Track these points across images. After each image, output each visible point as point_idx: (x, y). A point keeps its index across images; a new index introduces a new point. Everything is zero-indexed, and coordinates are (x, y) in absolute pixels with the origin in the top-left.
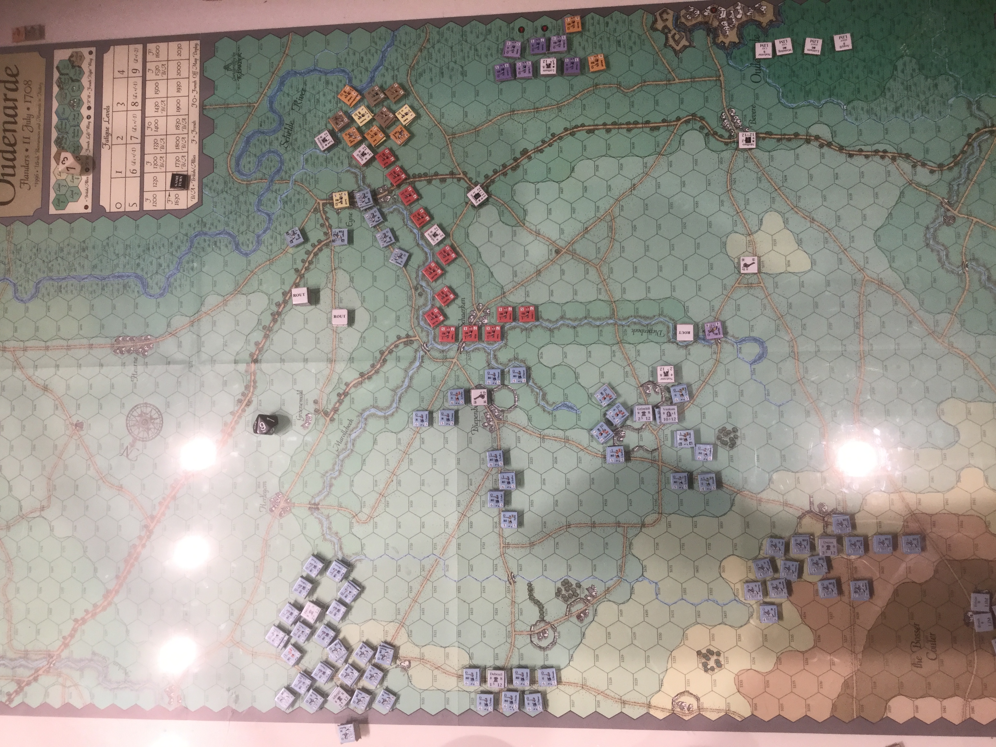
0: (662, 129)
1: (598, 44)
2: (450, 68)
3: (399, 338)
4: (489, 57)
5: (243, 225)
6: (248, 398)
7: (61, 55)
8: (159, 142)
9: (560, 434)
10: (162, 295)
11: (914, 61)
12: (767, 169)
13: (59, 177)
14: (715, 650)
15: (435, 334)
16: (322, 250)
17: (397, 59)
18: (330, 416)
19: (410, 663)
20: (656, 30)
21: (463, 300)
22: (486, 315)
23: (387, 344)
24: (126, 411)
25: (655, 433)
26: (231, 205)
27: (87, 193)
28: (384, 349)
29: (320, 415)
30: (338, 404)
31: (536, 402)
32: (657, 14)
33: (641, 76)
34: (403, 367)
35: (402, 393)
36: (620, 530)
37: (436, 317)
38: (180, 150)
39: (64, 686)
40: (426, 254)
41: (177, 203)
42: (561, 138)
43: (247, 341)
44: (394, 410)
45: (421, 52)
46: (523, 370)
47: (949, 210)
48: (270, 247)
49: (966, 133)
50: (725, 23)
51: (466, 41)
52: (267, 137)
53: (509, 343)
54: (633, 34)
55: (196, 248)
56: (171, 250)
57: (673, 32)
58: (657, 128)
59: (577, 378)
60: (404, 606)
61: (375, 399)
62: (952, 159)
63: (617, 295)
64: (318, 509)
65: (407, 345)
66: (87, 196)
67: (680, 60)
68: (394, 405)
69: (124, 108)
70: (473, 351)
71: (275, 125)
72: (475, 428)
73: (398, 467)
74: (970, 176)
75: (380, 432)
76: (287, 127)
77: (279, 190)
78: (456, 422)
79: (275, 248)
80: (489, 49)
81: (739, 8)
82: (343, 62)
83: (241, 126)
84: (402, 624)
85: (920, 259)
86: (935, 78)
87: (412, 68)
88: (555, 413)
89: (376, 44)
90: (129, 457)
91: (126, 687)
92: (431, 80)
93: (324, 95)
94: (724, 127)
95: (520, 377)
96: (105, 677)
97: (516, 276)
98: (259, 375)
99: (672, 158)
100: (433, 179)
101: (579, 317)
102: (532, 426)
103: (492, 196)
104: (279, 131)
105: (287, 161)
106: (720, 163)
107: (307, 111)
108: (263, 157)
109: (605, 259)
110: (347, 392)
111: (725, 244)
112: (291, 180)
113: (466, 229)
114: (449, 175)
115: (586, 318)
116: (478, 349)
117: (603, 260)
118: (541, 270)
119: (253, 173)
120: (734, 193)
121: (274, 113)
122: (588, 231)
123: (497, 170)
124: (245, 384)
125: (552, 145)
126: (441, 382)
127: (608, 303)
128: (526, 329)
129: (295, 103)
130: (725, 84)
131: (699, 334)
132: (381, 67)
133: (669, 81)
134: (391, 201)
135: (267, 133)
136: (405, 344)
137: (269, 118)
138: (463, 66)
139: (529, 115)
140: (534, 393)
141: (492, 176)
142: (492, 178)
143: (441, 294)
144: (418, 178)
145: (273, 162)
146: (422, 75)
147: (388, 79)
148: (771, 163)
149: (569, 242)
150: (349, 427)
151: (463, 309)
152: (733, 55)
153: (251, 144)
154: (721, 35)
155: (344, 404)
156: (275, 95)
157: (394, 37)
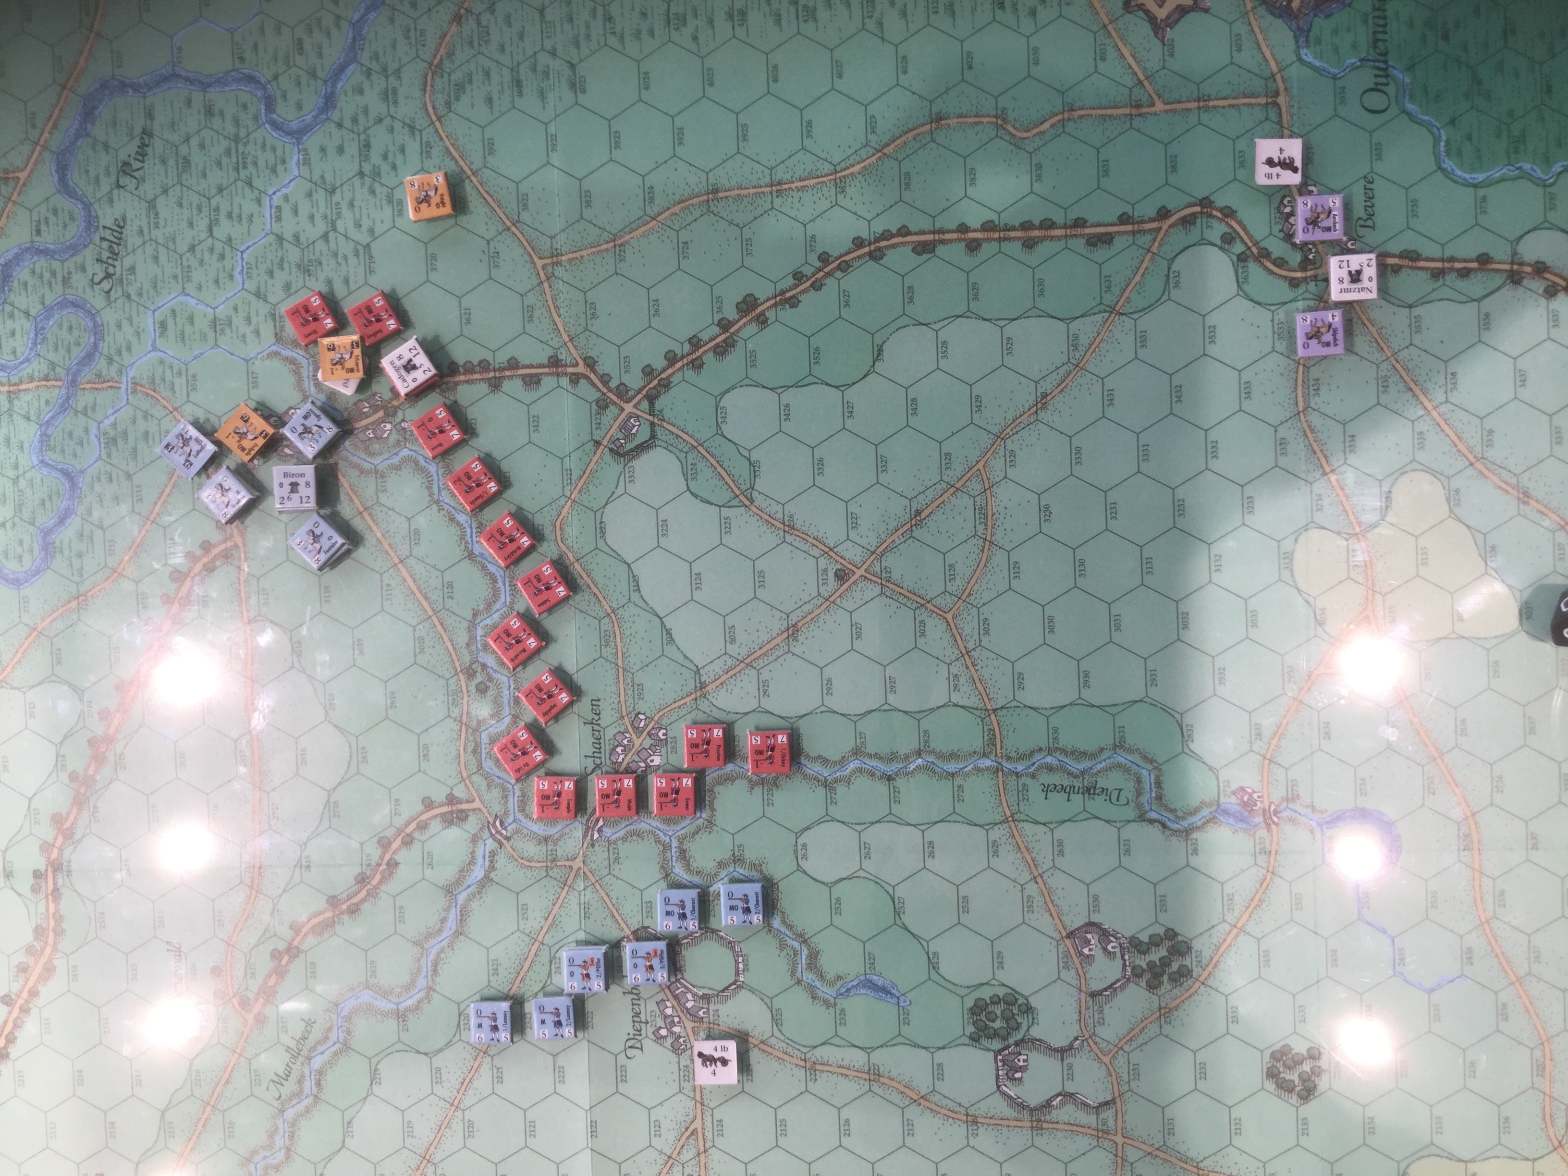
0: (1119, 242)
2: (540, 68)
3: (428, 804)
4: (645, 35)
6: (43, 960)
9: (857, 1058)
12: (1406, 352)
15: (523, 795)
16: (214, 568)
17: (394, 47)
18: (256, 1010)
21: (595, 703)
22: (658, 744)
23: (399, 822)
25: (1106, 1060)
28: (390, 833)
29: (229, 1008)
30: (275, 979)
31: (793, 973)
33: (1063, 94)
34: (441, 882)
35: (442, 951)
37: (524, 753)
40: (495, 581)
42: (845, 267)
43: (32, 812)
44: (422, 994)
45: (459, 23)
46: (753, 890)
48: (76, 563)
52: (56, 265)
53: (719, 819)
58: (1106, 239)
59: (897, 913)
61: (372, 967)
63: (1002, 694)
65: (451, 822)
67: (1169, 48)
68: (422, 982)
70: (624, 839)
71: (74, 230)
72: (634, 1042)
73: (437, 1141)
75: (388, 1052)
76: (107, 234)
77: (94, 409)
78: (581, 1027)
79: (90, 565)
80: (644, 15)
82: (249, 55)
87: (436, 69)
88: (842, 1003)
92: (489, 101)
93: (202, 146)
94: (1288, 237)
95: (747, 911)
97: (733, 641)
98: (68, 901)
99: (1147, 322)
100: (504, 377)
101: (902, 752)
102: (782, 1037)
103: (665, 424)
104: (86, 246)
105: (113, 327)
106: (1276, 336)
107: (158, 191)
108: (48, 318)
109: (970, 594)
110: (297, 948)
111: (1291, 560)
112: (124, 380)
113: (599, 514)
114: (548, 367)
115: (919, 753)
116: (638, 836)
117: (964, 597)
118: (800, 624)
119: (22, 363)
120: (1315, 419)
121: (70, 197)
122: (921, 521)
123: (676, 355)
124: (34, 925)
125: (822, 285)
126: (543, 920)
127: (978, 713)
128: (763, 782)
129: (126, 168)
130: (1292, 115)
131: (1222, 800)
132: (352, 67)
133: (1139, 106)
134: (394, 437)
135: (54, 252)
136: (444, 821)
137: (60, 210)
138: (574, 62)
139: (759, 201)
140: (785, 952)
141: (664, 370)
142: (664, 376)
143: (536, 692)
144: (464, 374)
145: (76, 333)
146: (463, 88)
147: (372, 99)
148: (1416, 340)
149: (872, 549)
150: (304, 1038)
151: (596, 727)
152: (1312, 34)
153: (15, 284)
155: (290, 977)
156: (70, 148)
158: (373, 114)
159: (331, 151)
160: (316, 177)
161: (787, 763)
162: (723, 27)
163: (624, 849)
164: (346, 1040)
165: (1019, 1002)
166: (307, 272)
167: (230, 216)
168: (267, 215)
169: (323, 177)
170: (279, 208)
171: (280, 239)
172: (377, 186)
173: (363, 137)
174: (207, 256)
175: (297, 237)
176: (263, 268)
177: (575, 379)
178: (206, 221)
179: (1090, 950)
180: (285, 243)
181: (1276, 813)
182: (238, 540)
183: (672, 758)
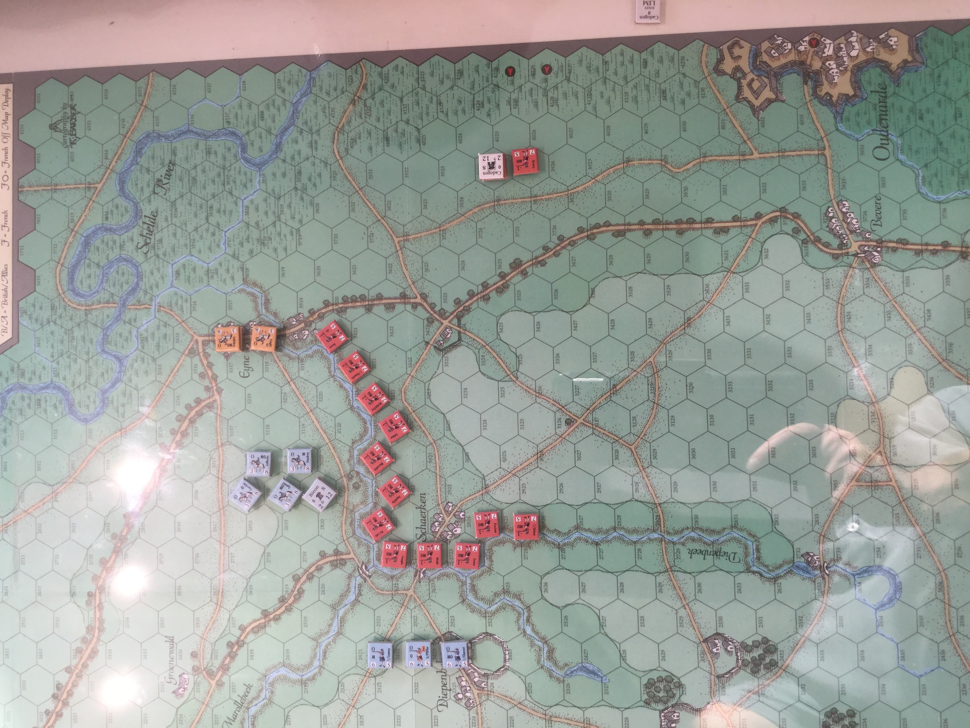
0: (733, 232)
1: (630, 95)
2: (400, 130)
3: (323, 555)
4: (460, 113)
5: (80, 374)
6: (91, 646)
9: (577, 714)
12: (901, 298)
15: (379, 550)
16: (202, 414)
17: (316, 117)
18: (217, 678)
20: (722, 73)
21: (423, 496)
22: (459, 521)
23: (305, 565)
25: (726, 716)
26: (62, 342)
28: (300, 572)
29: (201, 676)
30: (228, 659)
31: (539, 662)
32: (725, 47)
33: (700, 147)
34: (330, 602)
35: (329, 644)
37: (381, 525)
40: (366, 423)
42: (573, 244)
43: (88, 558)
44: (316, 670)
45: (354, 104)
48: (121, 410)
50: (832, 64)
51: (424, 89)
52: (116, 237)
53: (495, 566)
54: (686, 81)
55: (11, 409)
57: (750, 76)
58: (725, 230)
59: (601, 626)
61: (287, 653)
63: (664, 495)
65: (336, 566)
67: (762, 123)
68: (316, 663)
71: (128, 217)
72: (443, 702)
75: (295, 705)
76: (147, 220)
77: (135, 320)
79: (129, 410)
80: (460, 102)
81: (853, 39)
82: (232, 120)
83: (76, 219)
87: (340, 130)
88: (568, 680)
89: (283, 91)
92: (370, 149)
93: (204, 171)
94: (831, 231)
97: (505, 460)
98: (107, 611)
99: (748, 278)
100: (374, 305)
101: (605, 528)
102: (532, 701)
103: (467, 333)
104: (134, 227)
105: (148, 274)
106: (825, 287)
107: (177, 196)
108: (110, 268)
109: (645, 435)
110: (243, 641)
111: (835, 417)
112: (153, 304)
113: (427, 384)
114: (400, 299)
115: (615, 529)
116: (447, 576)
117: (641, 436)
118: (544, 451)
119: (95, 293)
120: (849, 336)
121: (126, 199)
122: (616, 391)
123: (474, 292)
124: (87, 625)
125: (559, 254)
126: (389, 626)
127: (650, 505)
128: (521, 545)
129: (159, 183)
130: (833, 161)
131: (796, 560)
132: (292, 128)
133: (744, 155)
134: (310, 338)
135: (116, 230)
136: (332, 565)
137: (120, 206)
138: (419, 127)
139: (523, 206)
140: (534, 648)
141: (467, 301)
142: (467, 304)
143: (388, 488)
144: (351, 302)
145: (126, 276)
146: (356, 141)
147: (303, 146)
148: (907, 290)
149: (588, 407)
150: (246, 696)
151: (423, 511)
152: (845, 115)
153: (92, 248)
154: (825, 82)
155: (238, 659)
156: (127, 171)
157: (312, 81)
158: (303, 155)
159: (279, 175)
160: (269, 190)
161: (537, 532)
162: (505, 108)
164: (270, 697)
165: (675, 681)
166: (262, 243)
167: (219, 211)
168: (241, 210)
169: (273, 190)
170: (247, 207)
171: (248, 225)
172: (304, 195)
173: (297, 168)
174: (205, 234)
175: (257, 224)
176: (237, 241)
177: (415, 306)
178: (205, 214)
179: (717, 650)
180: (251, 228)
181: (827, 567)
182: (217, 397)
183: (468, 530)
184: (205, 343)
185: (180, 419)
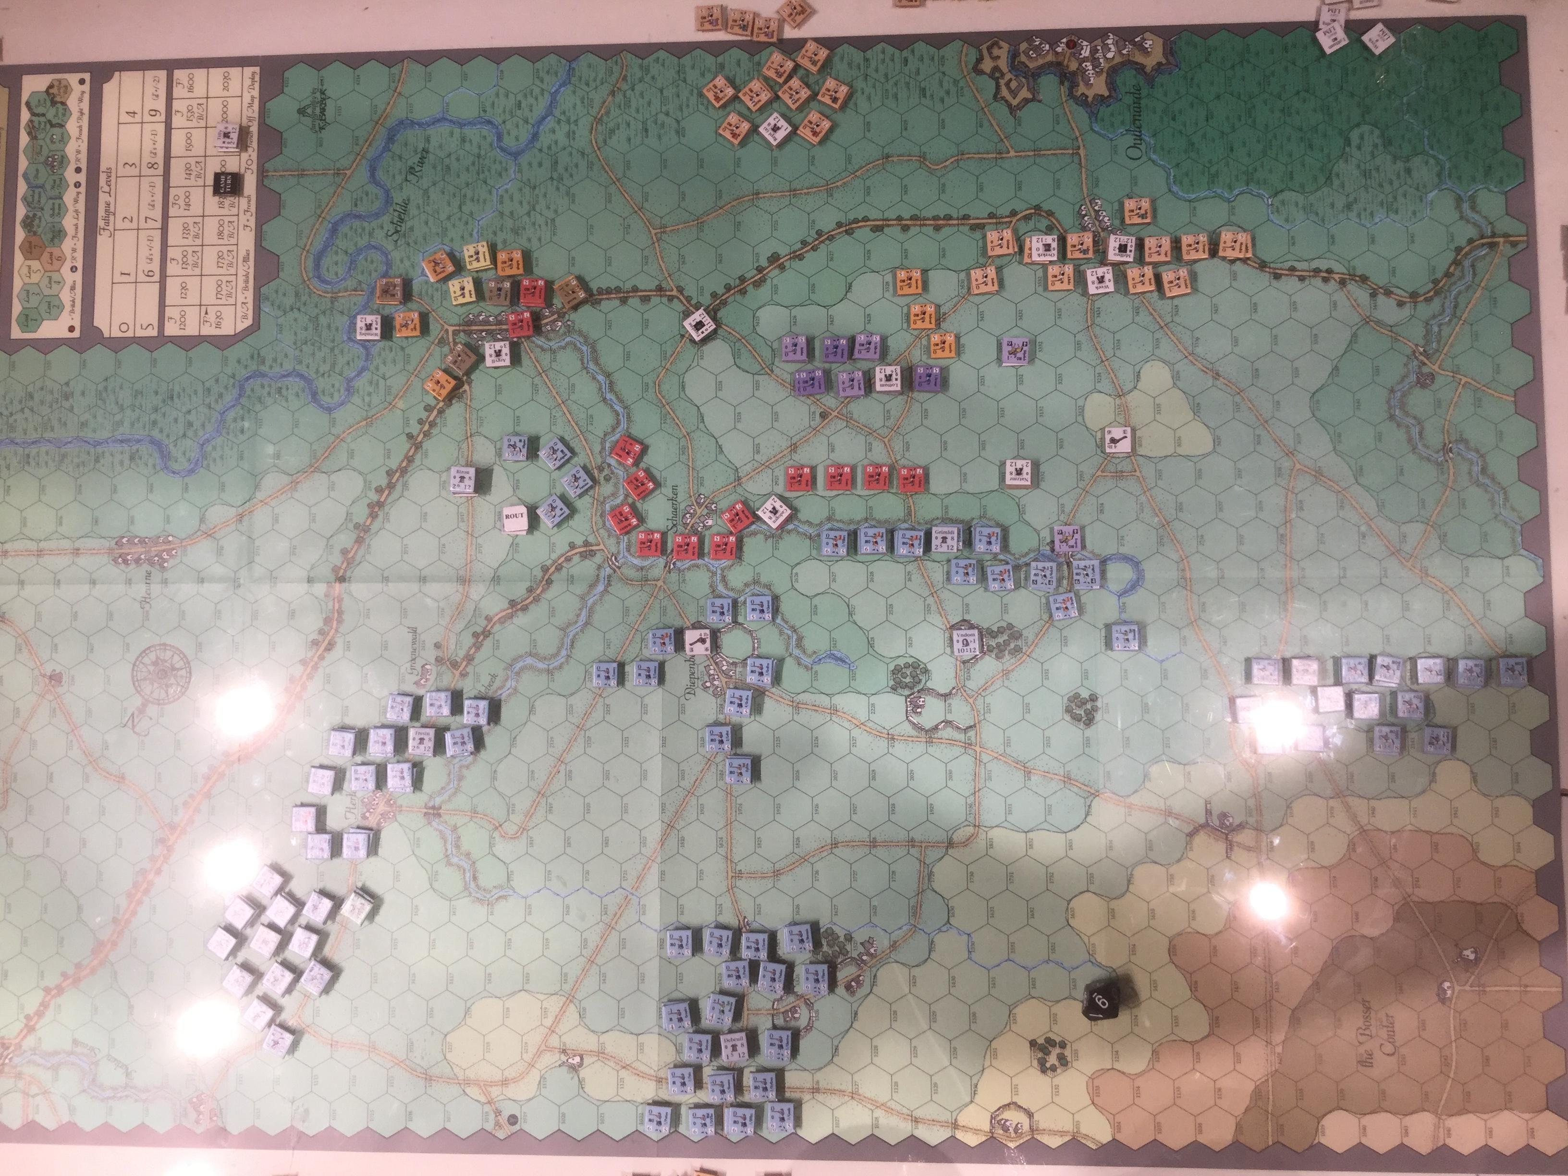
0: (988, 228)
1: (891, 92)
2: (659, 122)
3: (572, 546)
5: (324, 362)
6: (328, 638)
7: (33, 85)
8: (191, 227)
9: (824, 700)
10: (192, 471)
11: (1377, 132)
13: (27, 280)
14: (1058, 1039)
15: (629, 541)
16: (451, 404)
17: (574, 108)
18: (461, 668)
19: (582, 1059)
20: (981, 72)
21: (674, 488)
22: (711, 513)
23: (554, 556)
24: (132, 656)
25: (971, 701)
26: (306, 329)
27: (73, 306)
28: (548, 563)
29: (444, 667)
30: (473, 650)
31: (787, 650)
32: (984, 48)
33: (958, 145)
34: (578, 592)
35: (577, 634)
36: (912, 851)
38: (225, 242)
39: (26, 1094)
40: (618, 415)
41: (218, 326)
42: (831, 238)
43: (329, 547)
44: (563, 660)
45: (614, 95)
46: (766, 600)
47: (1425, 364)
48: (367, 399)
49: (1452, 247)
50: (1088, 65)
51: (685, 81)
52: (365, 224)
53: (747, 559)
54: (946, 79)
55: (249, 397)
56: (207, 401)
58: (981, 227)
59: (850, 614)
60: (574, 971)
61: (534, 643)
62: (1431, 286)
64: (439, 815)
65: (585, 557)
66: (72, 311)
67: (1018, 122)
68: (564, 653)
69: (136, 172)
70: (689, 569)
71: (377, 205)
72: (690, 690)
73: (567, 750)
74: (1458, 314)
75: (541, 694)
76: (398, 208)
78: (661, 680)
79: (376, 400)
81: (1110, 41)
82: (488, 109)
83: (324, 206)
84: (570, 998)
85: (1379, 437)
86: (1407, 159)
87: (599, 120)
88: (816, 667)
89: (542, 81)
90: (136, 730)
91: (127, 1096)
92: (629, 139)
93: (458, 160)
94: (1083, 228)
95: (762, 611)
96: (94, 1080)
97: (758, 452)
98: (347, 602)
99: (1003, 274)
100: (629, 297)
101: (856, 519)
102: (779, 688)
103: (723, 326)
104: (384, 214)
105: (398, 262)
106: (1076, 283)
107: (430, 184)
108: (359, 255)
109: (898, 428)
110: (489, 631)
111: (1083, 410)
113: (681, 377)
114: (655, 291)
115: (866, 520)
116: (700, 567)
117: (895, 429)
118: (798, 444)
119: (342, 280)
120: (1097, 330)
121: (377, 186)
123: (731, 286)
124: (324, 616)
125: (817, 249)
126: (638, 617)
127: (901, 497)
128: (772, 536)
129: (411, 170)
130: (1087, 161)
131: (1041, 548)
132: (550, 118)
133: (1000, 153)
135: (365, 217)
136: (581, 556)
137: (370, 193)
138: (679, 119)
139: (783, 200)
140: (783, 636)
141: (724, 295)
142: (723, 298)
144: (606, 294)
145: (375, 265)
146: (614, 132)
147: (560, 136)
149: (842, 401)
150: (490, 686)
151: (674, 502)
152: (1099, 116)
153: (340, 235)
154: (1081, 84)
155: (483, 649)
156: (379, 157)
157: (571, 71)
158: (560, 145)
159: (535, 164)
160: (525, 179)
163: (689, 575)
164: (515, 687)
165: (921, 667)
166: (517, 233)
167: (473, 200)
168: (495, 200)
169: (529, 180)
170: (502, 196)
171: (502, 214)
172: (560, 185)
173: (554, 157)
174: (457, 222)
175: (512, 213)
176: (491, 229)
177: (671, 299)
178: (458, 202)
180: (506, 216)
181: (1072, 555)
182: (466, 387)
183: (720, 522)
184: (455, 333)
185: (428, 409)
